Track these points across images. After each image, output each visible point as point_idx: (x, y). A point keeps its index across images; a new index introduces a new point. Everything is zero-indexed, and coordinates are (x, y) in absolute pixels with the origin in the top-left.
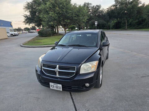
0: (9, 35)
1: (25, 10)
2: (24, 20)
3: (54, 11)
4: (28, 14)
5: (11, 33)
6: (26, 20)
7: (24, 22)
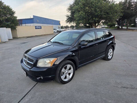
0: (56, 31)
1: (68, 11)
2: (66, 20)
3: (84, 11)
4: (69, 14)
5: (58, 30)
6: (68, 19)
7: (66, 21)
